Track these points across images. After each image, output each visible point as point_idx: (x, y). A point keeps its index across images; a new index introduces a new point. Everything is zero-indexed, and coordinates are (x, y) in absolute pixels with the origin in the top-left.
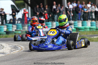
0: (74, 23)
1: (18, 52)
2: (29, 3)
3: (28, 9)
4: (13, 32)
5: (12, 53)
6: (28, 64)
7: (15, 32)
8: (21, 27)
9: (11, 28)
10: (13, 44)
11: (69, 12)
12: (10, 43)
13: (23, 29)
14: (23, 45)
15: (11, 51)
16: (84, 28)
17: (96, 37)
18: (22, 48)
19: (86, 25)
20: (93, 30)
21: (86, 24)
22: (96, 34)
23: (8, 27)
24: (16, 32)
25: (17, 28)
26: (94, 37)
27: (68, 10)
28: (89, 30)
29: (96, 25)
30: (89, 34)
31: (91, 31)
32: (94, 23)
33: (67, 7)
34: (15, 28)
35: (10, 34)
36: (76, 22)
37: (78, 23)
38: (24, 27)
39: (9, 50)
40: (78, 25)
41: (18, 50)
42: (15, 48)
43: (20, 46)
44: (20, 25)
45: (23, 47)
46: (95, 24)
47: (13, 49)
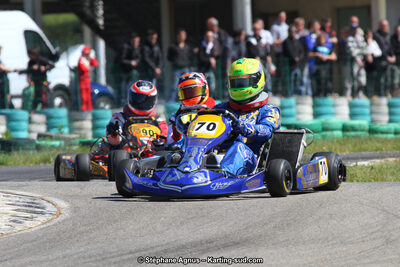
0: (282, 107)
1: (43, 224)
2: (101, 22)
3: (95, 47)
4: (29, 141)
5: (18, 227)
7: (38, 142)
8: (65, 121)
9: (25, 125)
12: (11, 187)
13: (71, 132)
14: (65, 198)
15: (14, 221)
16: (320, 128)
17: (366, 163)
18: (59, 209)
20: (359, 133)
21: (332, 110)
22: (365, 150)
23: (14, 124)
24: (43, 143)
25: (49, 127)
26: (359, 163)
28: (339, 133)
29: (372, 113)
30: (342, 151)
31: (348, 137)
32: (362, 106)
33: (254, 41)
34: (42, 129)
35: (18, 150)
36: (292, 100)
37: (298, 104)
38: (77, 124)
39: (6, 217)
40: (298, 113)
41: (42, 218)
42: (34, 208)
43: (50, 199)
44: (64, 112)
45: (62, 204)
46: (367, 111)
47: (23, 211)
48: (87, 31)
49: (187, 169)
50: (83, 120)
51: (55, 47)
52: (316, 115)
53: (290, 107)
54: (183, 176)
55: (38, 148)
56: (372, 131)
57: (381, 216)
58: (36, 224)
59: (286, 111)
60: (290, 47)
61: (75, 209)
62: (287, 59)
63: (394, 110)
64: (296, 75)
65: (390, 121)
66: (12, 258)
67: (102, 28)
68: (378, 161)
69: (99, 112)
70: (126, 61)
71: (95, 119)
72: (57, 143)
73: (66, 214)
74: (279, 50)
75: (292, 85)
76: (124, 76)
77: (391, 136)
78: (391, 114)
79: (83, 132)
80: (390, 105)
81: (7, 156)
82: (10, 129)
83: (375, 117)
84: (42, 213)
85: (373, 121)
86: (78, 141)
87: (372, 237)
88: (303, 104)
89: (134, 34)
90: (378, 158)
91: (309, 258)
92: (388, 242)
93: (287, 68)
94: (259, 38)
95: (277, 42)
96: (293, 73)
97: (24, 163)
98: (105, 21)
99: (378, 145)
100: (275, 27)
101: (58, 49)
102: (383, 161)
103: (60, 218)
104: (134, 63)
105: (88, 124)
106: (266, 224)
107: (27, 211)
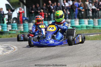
0: (71, 22)
1: (11, 52)
2: (25, 1)
3: (23, 8)
4: (7, 32)
5: (4, 53)
6: (20, 64)
7: (9, 32)
8: (16, 26)
9: (6, 28)
10: (6, 44)
11: (65, 10)
12: (2, 43)
13: (18, 29)
14: (16, 46)
15: (3, 52)
16: (81, 27)
17: (92, 35)
18: (15, 48)
19: (83, 23)
20: (90, 28)
22: (92, 32)
23: (3, 27)
24: (11, 32)
25: (12, 28)
26: (91, 36)
27: (64, 9)
28: (85, 28)
29: (94, 23)
30: (86, 33)
31: (88, 29)
32: (92, 21)
33: (64, 5)
34: (10, 28)
35: (4, 34)
36: (73, 20)
37: (75, 21)
38: (19, 27)
39: (1, 51)
40: (75, 23)
42: (8, 48)
43: (12, 46)
44: (16, 24)
45: (15, 47)
47: (6, 49)
48: (21, 4)
49: (48, 39)
50: (20, 26)
51: (13, 8)
52: (80, 24)
53: (73, 22)
54: (47, 41)
55: (10, 33)
56: (94, 27)
57: (96, 49)
58: (9, 52)
59: (72, 23)
60: (73, 7)
61: (19, 49)
62: (72, 10)
63: (99, 22)
64: (74, 14)
65: (98, 25)
66: (3, 61)
67: (25, 3)
68: (95, 35)
69: (25, 24)
70: (31, 11)
71: (24, 26)
72: (14, 32)
73: (16, 50)
74: (70, 7)
75: (73, 16)
76: (31, 15)
77: (99, 29)
78: (98, 23)
79: (21, 29)
80: (98, 21)
81: (2, 35)
82: (2, 29)
83: (95, 24)
84: (10, 50)
85: (94, 25)
86: (19, 31)
87: (94, 54)
88: (76, 21)
89: (33, 4)
90: (95, 34)
91: (78, 60)
92: (98, 55)
93: (72, 12)
94: (65, 5)
95: (70, 5)
96: (74, 13)
97: (6, 37)
98: (26, 1)
99: (95, 31)
100: (69, 2)
101: (14, 8)
102: (96, 35)
103: (15, 51)
104: (33, 11)
105: (22, 27)
106: (67, 51)
107: (7, 49)
